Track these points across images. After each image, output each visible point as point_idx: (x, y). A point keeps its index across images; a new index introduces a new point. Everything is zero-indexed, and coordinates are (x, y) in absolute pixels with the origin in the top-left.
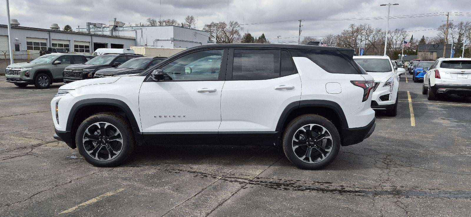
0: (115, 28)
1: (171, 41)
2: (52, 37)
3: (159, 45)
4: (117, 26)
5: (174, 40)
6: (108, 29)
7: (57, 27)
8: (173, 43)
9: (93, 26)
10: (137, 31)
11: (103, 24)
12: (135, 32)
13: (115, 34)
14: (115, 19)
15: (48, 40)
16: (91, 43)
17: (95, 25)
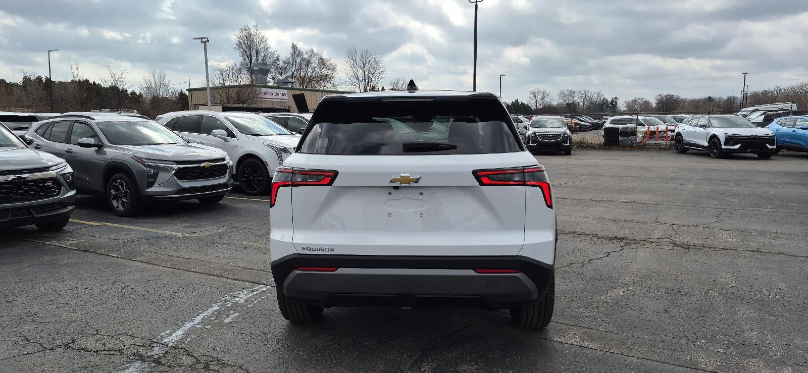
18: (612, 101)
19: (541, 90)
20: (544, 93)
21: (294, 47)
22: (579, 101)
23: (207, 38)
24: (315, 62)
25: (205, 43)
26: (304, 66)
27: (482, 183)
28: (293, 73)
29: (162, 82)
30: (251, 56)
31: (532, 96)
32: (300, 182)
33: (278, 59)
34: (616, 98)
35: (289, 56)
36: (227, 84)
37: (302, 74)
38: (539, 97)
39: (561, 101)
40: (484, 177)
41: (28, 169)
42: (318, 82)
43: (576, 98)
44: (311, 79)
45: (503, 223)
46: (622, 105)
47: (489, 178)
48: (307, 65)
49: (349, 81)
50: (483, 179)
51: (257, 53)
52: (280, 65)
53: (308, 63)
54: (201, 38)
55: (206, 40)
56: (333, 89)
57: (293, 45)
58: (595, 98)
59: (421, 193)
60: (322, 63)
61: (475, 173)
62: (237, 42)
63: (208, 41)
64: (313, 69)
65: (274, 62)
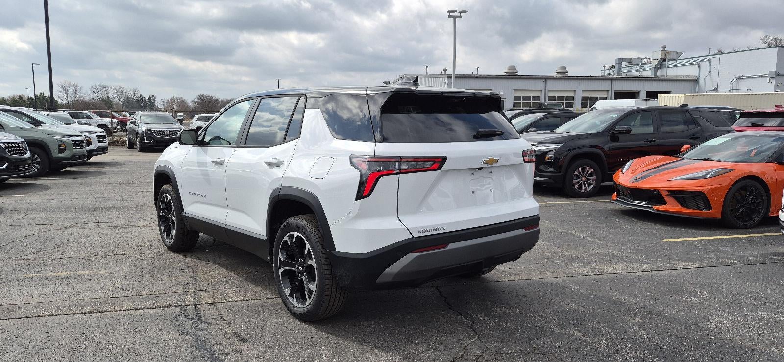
0: (662, 62)
1: (768, 79)
2: (548, 88)
3: (743, 88)
4: (665, 60)
5: (776, 75)
6: (650, 66)
7: (564, 71)
8: (773, 81)
9: (627, 64)
10: (702, 64)
11: (644, 58)
12: (697, 66)
13: (660, 73)
14: (664, 47)
15: (543, 92)
16: (610, 92)
17: (630, 61)
18: (150, 99)
19: (72, 83)
20: (76, 87)
22: (114, 97)
31: (61, 89)
32: (406, 169)
34: (153, 95)
38: (70, 91)
39: (94, 96)
43: (110, 94)
46: (158, 104)
58: (131, 95)
59: (490, 172)
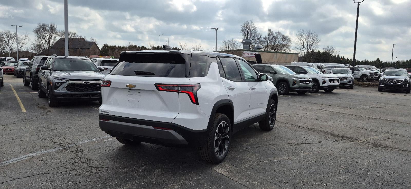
21: (270, 30)
23: (218, 28)
24: (280, 38)
25: (216, 30)
26: (274, 40)
27: (159, 90)
28: (268, 44)
29: (199, 48)
30: (247, 35)
33: (261, 37)
35: (267, 35)
36: (227, 49)
37: (273, 44)
40: (159, 87)
41: (90, 80)
42: (281, 48)
44: (277, 47)
45: (168, 108)
47: (162, 88)
48: (276, 40)
49: (298, 47)
50: (160, 88)
51: (251, 34)
52: (262, 40)
53: (276, 38)
54: (215, 28)
55: (217, 29)
56: (289, 52)
57: (269, 29)
59: (139, 93)
60: (284, 38)
61: (156, 85)
62: (242, 29)
63: (218, 30)
64: (279, 42)
65: (259, 38)
